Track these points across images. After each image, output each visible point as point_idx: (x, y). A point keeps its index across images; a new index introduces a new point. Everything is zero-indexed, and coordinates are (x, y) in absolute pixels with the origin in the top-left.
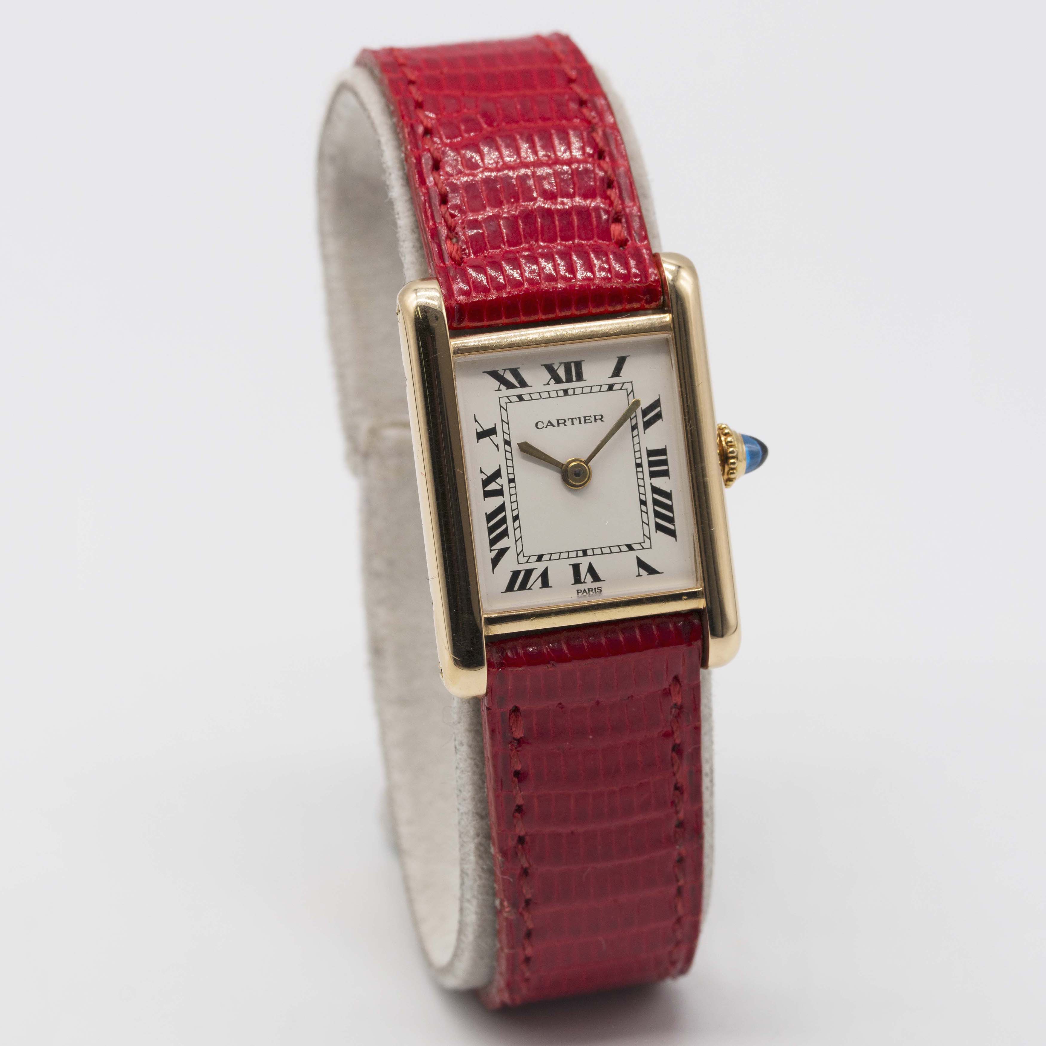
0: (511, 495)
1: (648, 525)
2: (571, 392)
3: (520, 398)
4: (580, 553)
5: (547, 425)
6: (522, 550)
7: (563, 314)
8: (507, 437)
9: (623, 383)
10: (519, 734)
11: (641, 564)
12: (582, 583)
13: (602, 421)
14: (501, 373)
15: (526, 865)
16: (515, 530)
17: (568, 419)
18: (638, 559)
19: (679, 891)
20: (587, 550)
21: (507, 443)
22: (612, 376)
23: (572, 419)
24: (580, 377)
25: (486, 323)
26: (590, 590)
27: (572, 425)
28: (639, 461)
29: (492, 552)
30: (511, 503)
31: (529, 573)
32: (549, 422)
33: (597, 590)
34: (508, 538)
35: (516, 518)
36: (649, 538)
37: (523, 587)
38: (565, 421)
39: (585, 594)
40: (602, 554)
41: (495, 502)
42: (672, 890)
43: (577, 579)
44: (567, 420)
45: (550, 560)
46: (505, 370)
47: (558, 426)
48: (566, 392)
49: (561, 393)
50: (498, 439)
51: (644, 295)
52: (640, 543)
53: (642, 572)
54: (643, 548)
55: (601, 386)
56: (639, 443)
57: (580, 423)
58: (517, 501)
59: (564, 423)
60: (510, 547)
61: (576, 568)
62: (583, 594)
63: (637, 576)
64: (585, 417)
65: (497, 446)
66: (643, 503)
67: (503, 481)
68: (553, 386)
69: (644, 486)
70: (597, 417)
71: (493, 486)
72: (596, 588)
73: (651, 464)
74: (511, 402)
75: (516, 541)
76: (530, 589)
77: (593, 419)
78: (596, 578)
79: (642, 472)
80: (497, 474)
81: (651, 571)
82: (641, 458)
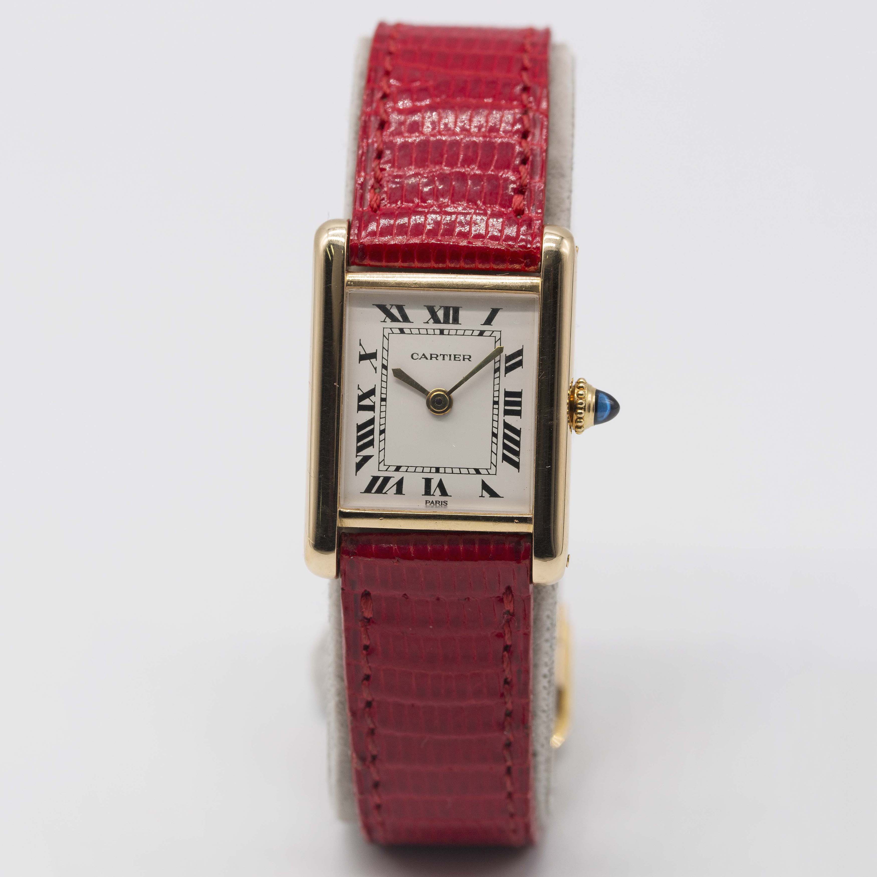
0: (381, 412)
1: (496, 454)
2: (446, 332)
3: (402, 331)
4: (433, 470)
5: (421, 357)
6: (384, 460)
7: (453, 265)
8: (385, 363)
9: (493, 331)
10: (368, 614)
11: (485, 487)
12: (431, 495)
13: (470, 361)
14: (388, 307)
15: (372, 726)
16: (380, 441)
17: (441, 355)
18: (483, 482)
19: (509, 771)
20: (439, 468)
21: (385, 367)
22: (484, 324)
23: (444, 355)
24: (456, 321)
25: (384, 264)
26: (437, 502)
27: (443, 360)
28: (496, 399)
29: (358, 457)
30: (380, 418)
31: (387, 480)
32: (424, 355)
33: (443, 503)
34: (373, 447)
35: (382, 432)
36: (496, 466)
37: (380, 491)
38: (437, 356)
39: (432, 505)
40: (452, 473)
41: (367, 416)
42: (501, 769)
43: (428, 492)
44: (439, 355)
45: (406, 471)
46: (392, 305)
47: (431, 359)
48: (442, 332)
49: (438, 332)
50: (378, 363)
51: (525, 259)
52: (487, 469)
53: (485, 493)
54: (489, 474)
55: (473, 331)
56: (499, 384)
57: (450, 360)
58: (385, 417)
59: (436, 358)
60: (373, 456)
61: (428, 482)
62: (430, 504)
63: (480, 497)
64: (455, 355)
65: (375, 369)
66: (495, 435)
67: (376, 399)
68: (432, 325)
69: (498, 421)
70: (465, 357)
71: (366, 402)
72: (443, 501)
73: (507, 403)
74: (393, 333)
75: (380, 451)
76: (385, 493)
77: (461, 358)
78: (444, 492)
79: (498, 409)
80: (372, 392)
81: (493, 494)
82: (498, 397)
